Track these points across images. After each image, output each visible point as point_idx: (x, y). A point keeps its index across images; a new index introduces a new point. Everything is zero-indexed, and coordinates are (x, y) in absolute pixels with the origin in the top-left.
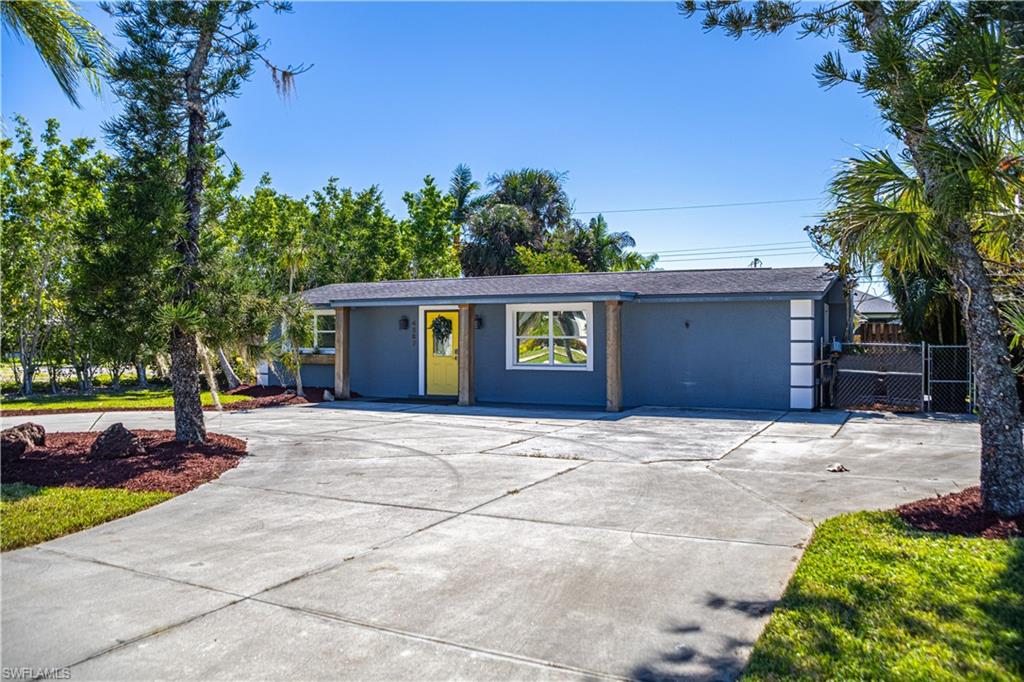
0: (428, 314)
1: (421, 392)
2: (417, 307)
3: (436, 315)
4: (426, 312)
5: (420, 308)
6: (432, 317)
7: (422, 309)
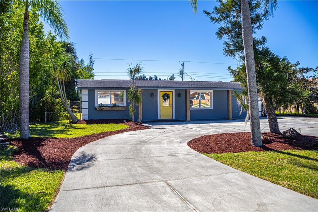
0: (161, 92)
1: (159, 118)
2: (157, 90)
3: (164, 93)
4: (160, 91)
5: (158, 90)
6: (162, 93)
7: (159, 91)
